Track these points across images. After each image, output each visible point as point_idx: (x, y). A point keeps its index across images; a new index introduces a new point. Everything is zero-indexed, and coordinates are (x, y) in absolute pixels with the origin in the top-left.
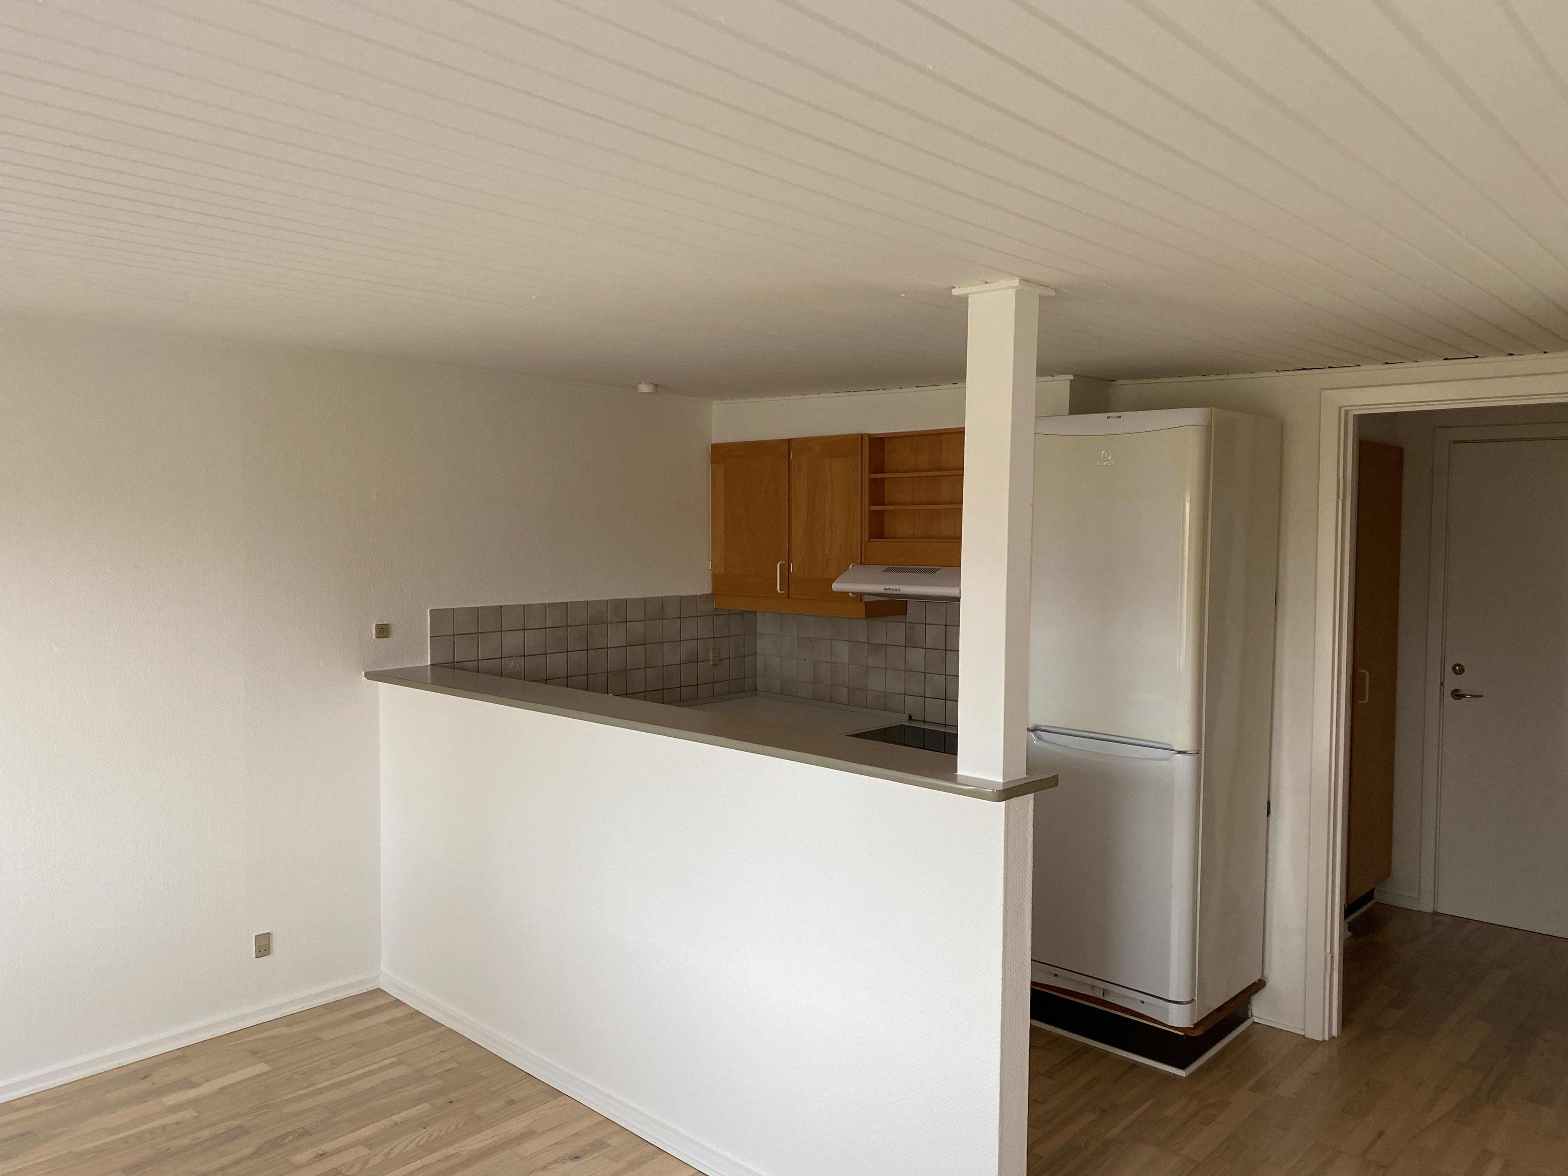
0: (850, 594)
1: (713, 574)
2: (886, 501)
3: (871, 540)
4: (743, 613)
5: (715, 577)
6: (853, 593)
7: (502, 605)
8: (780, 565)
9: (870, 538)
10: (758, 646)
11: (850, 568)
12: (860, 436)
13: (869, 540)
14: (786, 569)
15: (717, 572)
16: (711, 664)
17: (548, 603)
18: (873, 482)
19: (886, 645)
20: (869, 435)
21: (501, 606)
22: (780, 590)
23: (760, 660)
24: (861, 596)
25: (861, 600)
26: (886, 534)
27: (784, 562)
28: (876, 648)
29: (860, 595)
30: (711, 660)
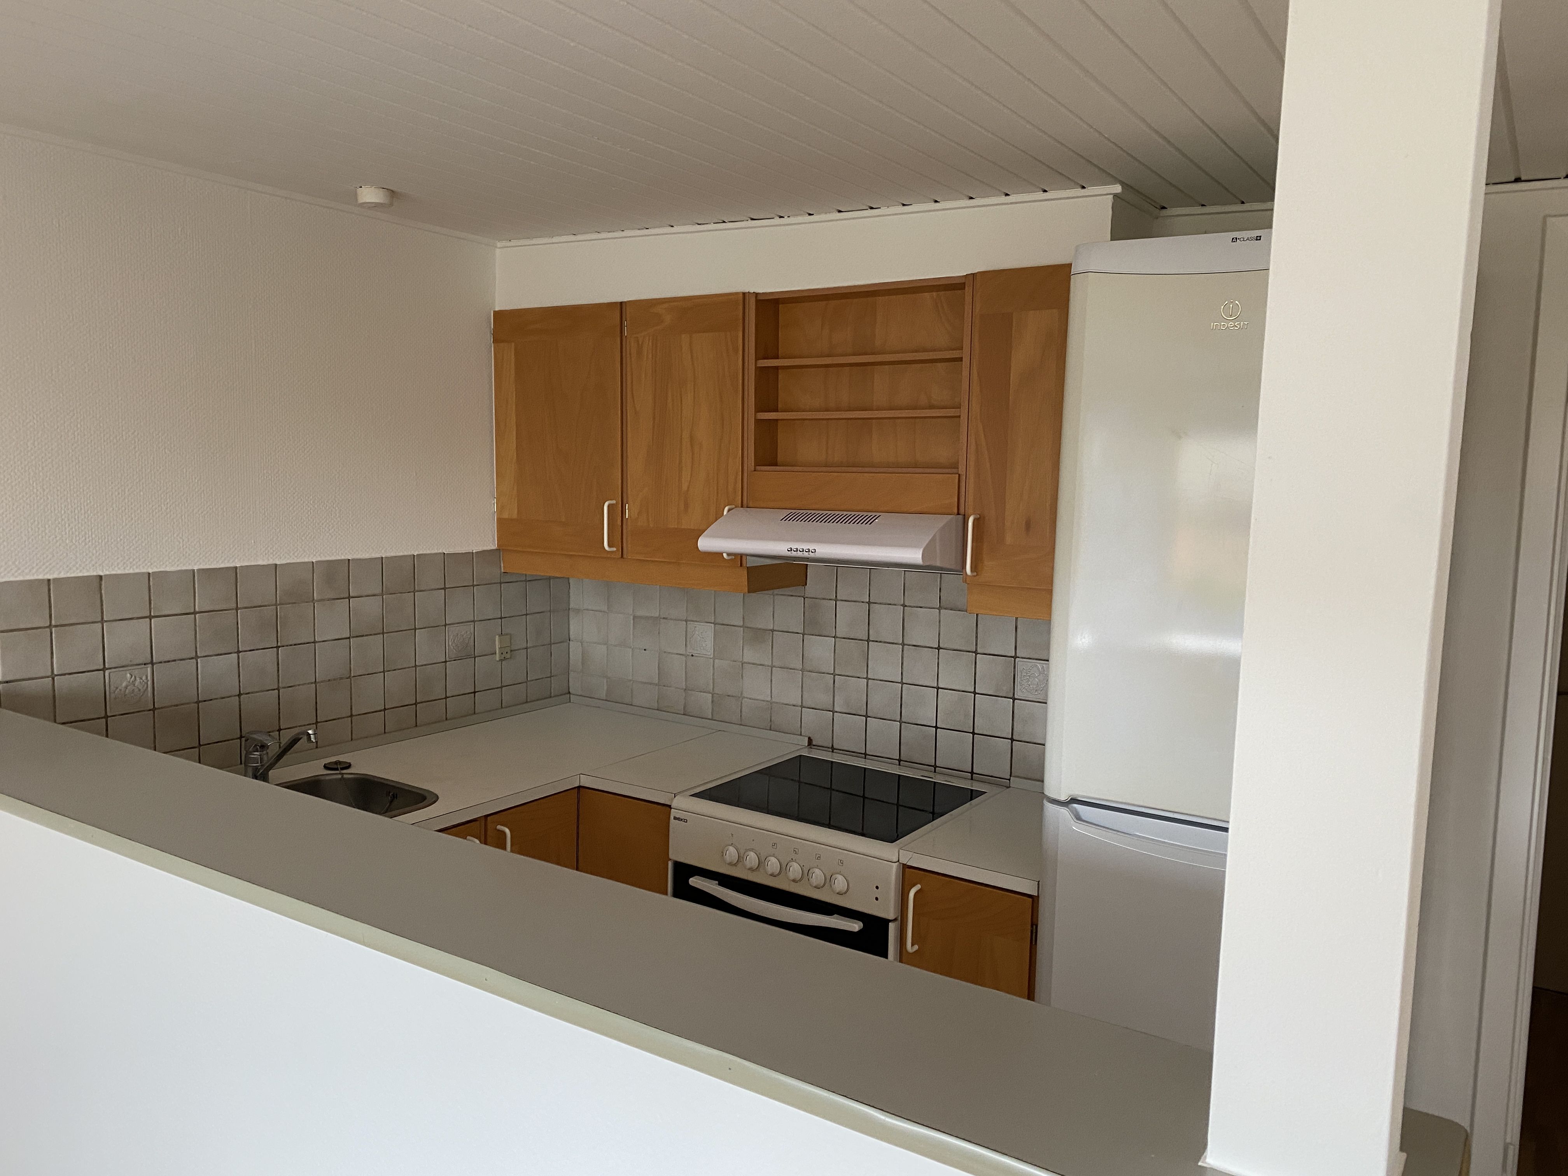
0: (725, 555)
1: (500, 521)
2: (780, 406)
3: (758, 468)
4: (550, 579)
5: (502, 524)
6: (728, 554)
7: (101, 574)
8: (609, 506)
9: (756, 464)
10: (572, 627)
11: (725, 513)
12: (741, 295)
13: (755, 468)
14: (617, 513)
15: (506, 516)
16: (498, 659)
17: (199, 570)
18: (761, 371)
19: (773, 631)
20: (757, 294)
21: (101, 577)
22: (609, 546)
23: (575, 649)
24: (741, 557)
25: (741, 565)
26: (780, 458)
27: (614, 502)
28: (757, 635)
29: (739, 558)
30: (497, 652)
